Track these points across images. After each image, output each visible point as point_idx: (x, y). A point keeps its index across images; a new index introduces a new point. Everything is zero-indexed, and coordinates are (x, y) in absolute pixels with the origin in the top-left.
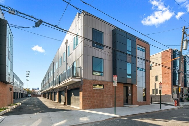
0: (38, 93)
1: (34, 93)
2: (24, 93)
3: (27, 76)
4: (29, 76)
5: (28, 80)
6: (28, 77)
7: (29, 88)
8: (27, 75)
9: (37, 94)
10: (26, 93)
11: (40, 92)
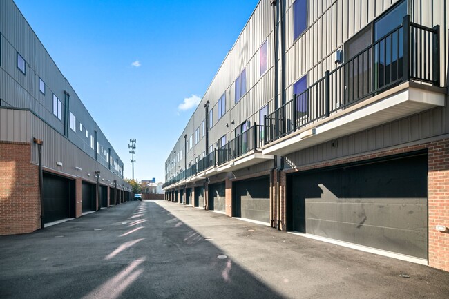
0: (156, 191)
1: (147, 189)
2: (126, 189)
3: (130, 152)
4: (134, 150)
5: (132, 161)
6: (133, 153)
7: (135, 179)
8: (131, 150)
9: (153, 192)
10: (130, 191)
11: (163, 187)
